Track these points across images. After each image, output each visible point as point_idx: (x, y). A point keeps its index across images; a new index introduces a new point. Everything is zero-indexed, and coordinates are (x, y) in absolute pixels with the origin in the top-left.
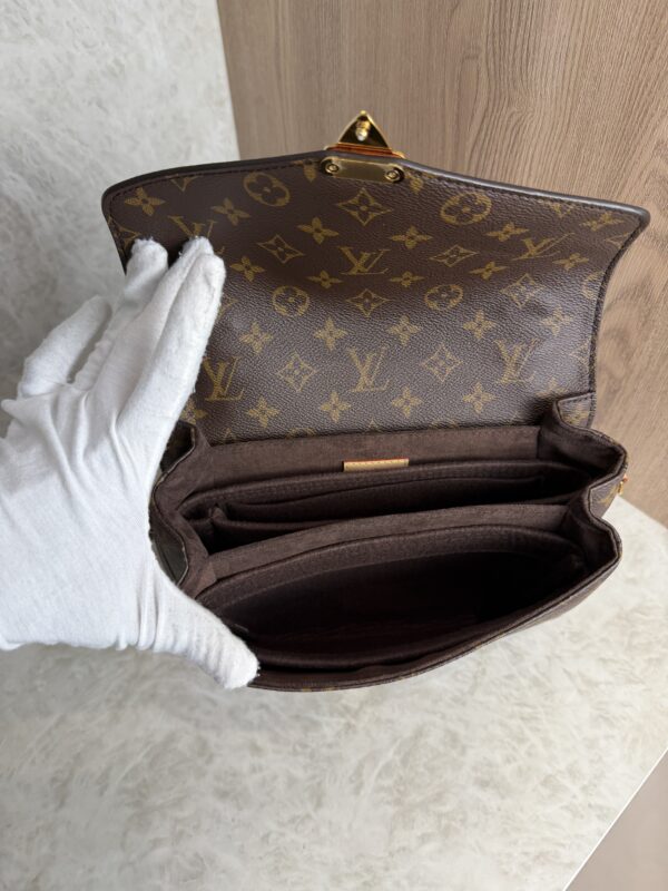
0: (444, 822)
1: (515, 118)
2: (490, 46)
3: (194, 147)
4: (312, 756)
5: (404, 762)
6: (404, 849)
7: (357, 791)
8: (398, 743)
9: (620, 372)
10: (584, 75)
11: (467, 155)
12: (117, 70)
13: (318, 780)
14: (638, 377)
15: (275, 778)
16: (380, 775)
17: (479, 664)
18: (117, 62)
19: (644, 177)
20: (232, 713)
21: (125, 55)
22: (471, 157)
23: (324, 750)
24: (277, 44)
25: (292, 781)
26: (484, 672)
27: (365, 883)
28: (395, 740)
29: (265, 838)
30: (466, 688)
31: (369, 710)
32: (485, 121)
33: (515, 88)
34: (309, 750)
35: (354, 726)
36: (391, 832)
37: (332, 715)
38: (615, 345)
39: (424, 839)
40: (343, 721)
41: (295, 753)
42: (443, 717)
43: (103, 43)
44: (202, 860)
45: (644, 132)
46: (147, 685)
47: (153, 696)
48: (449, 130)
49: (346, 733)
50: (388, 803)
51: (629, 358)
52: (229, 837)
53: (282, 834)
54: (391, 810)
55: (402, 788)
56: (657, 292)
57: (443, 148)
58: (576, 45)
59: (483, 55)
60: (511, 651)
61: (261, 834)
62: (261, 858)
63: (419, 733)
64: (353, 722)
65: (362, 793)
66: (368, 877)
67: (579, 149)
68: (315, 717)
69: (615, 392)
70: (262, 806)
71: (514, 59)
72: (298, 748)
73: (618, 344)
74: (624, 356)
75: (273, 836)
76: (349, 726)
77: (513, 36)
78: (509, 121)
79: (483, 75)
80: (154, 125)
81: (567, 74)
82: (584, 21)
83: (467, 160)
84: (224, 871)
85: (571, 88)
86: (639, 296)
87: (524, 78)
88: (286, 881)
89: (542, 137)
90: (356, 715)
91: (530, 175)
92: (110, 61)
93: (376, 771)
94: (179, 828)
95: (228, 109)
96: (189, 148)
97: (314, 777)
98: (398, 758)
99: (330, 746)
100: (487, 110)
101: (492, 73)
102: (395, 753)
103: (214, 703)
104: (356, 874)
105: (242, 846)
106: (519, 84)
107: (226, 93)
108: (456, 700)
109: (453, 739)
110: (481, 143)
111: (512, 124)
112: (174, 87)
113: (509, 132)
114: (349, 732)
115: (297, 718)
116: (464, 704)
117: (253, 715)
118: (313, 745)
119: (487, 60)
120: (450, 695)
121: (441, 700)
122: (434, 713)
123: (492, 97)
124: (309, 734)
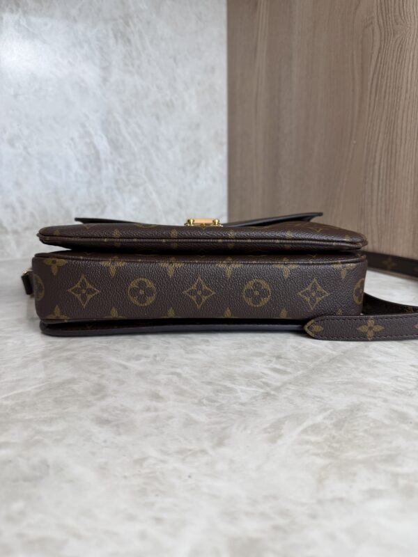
0: (402, 482)
1: (398, 42)
2: (379, 11)
3: (203, 163)
4: (220, 408)
5: (338, 425)
6: (341, 500)
7: (273, 440)
8: (329, 412)
11: (369, 84)
12: (170, 105)
13: (223, 425)
15: (170, 418)
16: (305, 431)
18: (171, 100)
20: (140, 374)
21: (176, 100)
22: (372, 84)
23: (237, 407)
25: (189, 422)
27: (276, 528)
28: (325, 410)
29: (140, 461)
32: (380, 55)
33: (397, 24)
34: (217, 404)
35: (274, 395)
36: (320, 481)
37: (248, 386)
39: (373, 494)
40: (262, 391)
41: (200, 403)
42: (385, 401)
43: (166, 90)
44: (48, 466)
46: (66, 354)
47: (68, 359)
49: (264, 399)
50: (317, 455)
52: (94, 454)
53: (163, 461)
54: (320, 462)
55: (335, 445)
59: (376, 20)
61: (136, 457)
62: (125, 477)
63: (354, 409)
64: (273, 392)
65: (280, 442)
66: (281, 521)
70: (146, 436)
71: (395, 9)
72: (205, 402)
75: (152, 461)
76: (267, 394)
78: (395, 45)
79: (377, 30)
80: (184, 140)
83: (369, 88)
84: (71, 481)
87: (402, 15)
88: (152, 504)
90: (277, 389)
91: (413, 69)
92: (168, 99)
93: (300, 428)
94: (37, 437)
96: (200, 162)
97: (218, 423)
98: (328, 422)
99: (242, 404)
100: (380, 48)
101: (382, 25)
102: (325, 418)
103: (126, 367)
104: (263, 515)
105: (106, 463)
106: (399, 19)
108: (399, 392)
109: (402, 417)
110: (378, 69)
111: (397, 46)
112: (198, 125)
113: (395, 54)
114: (268, 398)
115: (210, 383)
116: (410, 395)
117: (163, 378)
118: (223, 402)
119: (378, 21)
120: (392, 389)
121: (381, 390)
122: (375, 398)
123: (383, 38)
124: (220, 394)
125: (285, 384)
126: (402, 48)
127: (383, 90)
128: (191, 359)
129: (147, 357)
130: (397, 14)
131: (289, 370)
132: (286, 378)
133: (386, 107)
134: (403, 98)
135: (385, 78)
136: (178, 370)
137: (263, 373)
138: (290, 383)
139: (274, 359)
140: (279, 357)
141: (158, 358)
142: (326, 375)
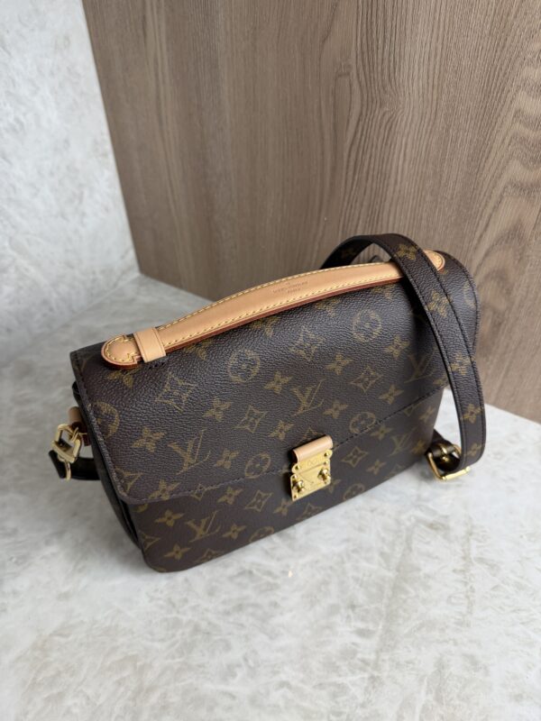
1: (387, 117)
2: (360, 62)
3: (86, 193)
5: (439, 699)
8: (425, 682)
9: (502, 305)
10: (446, 71)
11: (346, 155)
12: (18, 127)
14: (520, 306)
17: (466, 584)
18: (17, 120)
19: (507, 141)
20: (253, 701)
21: (24, 114)
22: (349, 156)
24: (158, 97)
26: (472, 590)
28: (421, 680)
30: (464, 609)
31: (385, 656)
32: (361, 123)
33: (385, 92)
35: (378, 677)
37: (353, 673)
38: (495, 284)
42: (455, 642)
43: (5, 104)
45: (503, 106)
46: (154, 698)
47: (165, 708)
48: (327, 137)
49: (374, 687)
51: (509, 292)
56: (528, 231)
57: (323, 153)
58: (436, 49)
59: (354, 72)
60: (487, 564)
63: (441, 666)
64: (376, 674)
67: (447, 131)
68: (340, 680)
69: (500, 324)
71: (382, 70)
72: (333, 718)
73: (499, 283)
74: (504, 291)
76: (373, 679)
77: (380, 51)
78: (382, 119)
79: (356, 86)
80: (52, 174)
81: (431, 72)
82: (441, 29)
83: (345, 159)
85: (436, 83)
86: (513, 239)
87: (393, 83)
89: (413, 126)
90: (376, 666)
91: (404, 160)
92: (11, 120)
95: (111, 160)
96: (82, 193)
98: (431, 697)
99: (363, 706)
100: (361, 114)
101: (363, 83)
102: (427, 693)
103: (233, 697)
106: (388, 88)
107: (108, 147)
108: (460, 623)
109: (473, 662)
110: (358, 141)
111: (384, 122)
112: (67, 141)
113: (382, 130)
114: (376, 684)
115: (321, 686)
116: (468, 625)
117: (276, 696)
118: (347, 710)
119: (358, 75)
120: (453, 620)
121: (447, 627)
122: (446, 641)
123: (365, 103)
124: (339, 699)
125: (378, 652)
126: (391, 128)
127: (365, 170)
128: (281, 649)
129: (239, 666)
130: (386, 78)
131: (371, 627)
132: (373, 643)
133: (368, 192)
134: (391, 188)
135: (368, 156)
136: (283, 677)
137: (353, 644)
138: (381, 650)
139: (350, 612)
140: (353, 607)
141: (251, 663)
142: (400, 621)
